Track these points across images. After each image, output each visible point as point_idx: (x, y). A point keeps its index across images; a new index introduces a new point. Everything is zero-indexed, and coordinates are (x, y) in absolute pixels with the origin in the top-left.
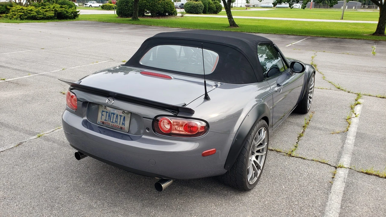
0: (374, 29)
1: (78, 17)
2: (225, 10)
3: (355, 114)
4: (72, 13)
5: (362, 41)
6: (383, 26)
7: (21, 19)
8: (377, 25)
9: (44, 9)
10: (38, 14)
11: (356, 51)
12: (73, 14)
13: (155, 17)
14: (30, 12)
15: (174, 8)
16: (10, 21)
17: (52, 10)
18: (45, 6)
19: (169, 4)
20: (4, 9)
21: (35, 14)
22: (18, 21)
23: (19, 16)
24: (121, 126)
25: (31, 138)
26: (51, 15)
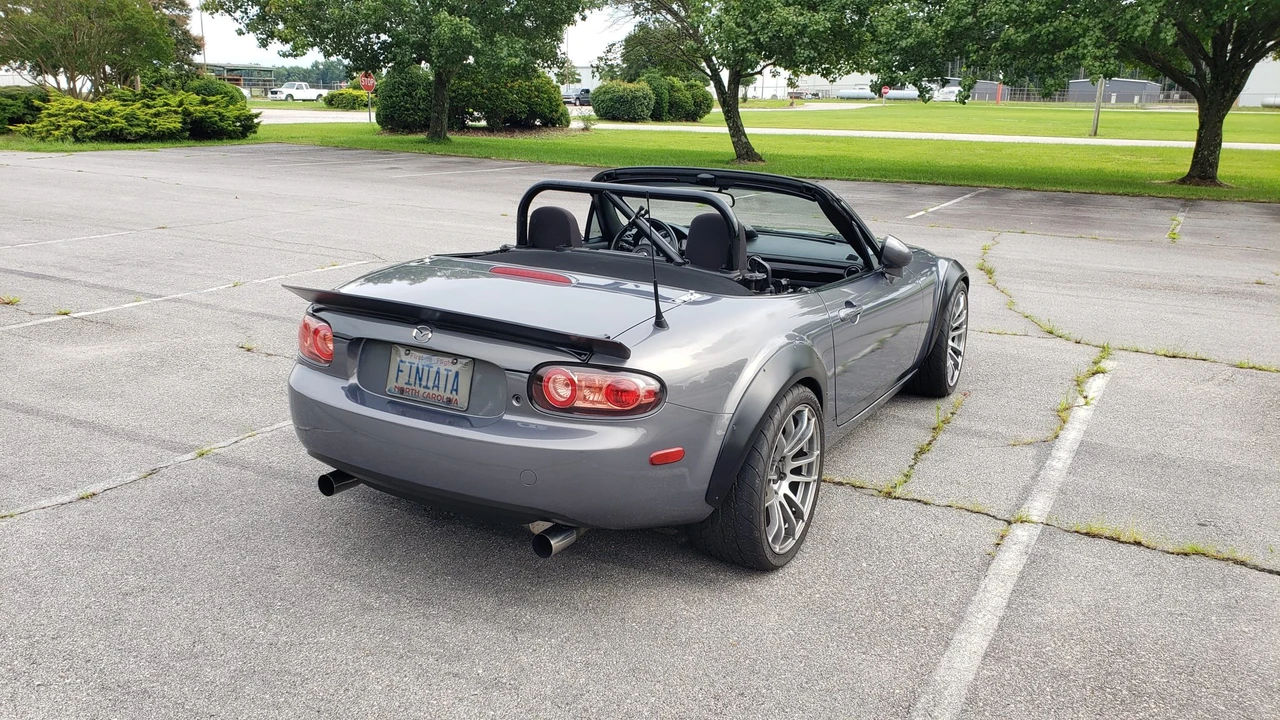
0: (1184, 167)
1: (255, 132)
2: (721, 110)
3: (1086, 397)
4: (238, 118)
5: (1145, 202)
6: (1211, 155)
7: (78, 140)
8: (1193, 150)
9: (149, 107)
10: (130, 125)
11: (1121, 230)
12: (240, 121)
13: (500, 130)
14: (105, 117)
15: (559, 105)
16: (42, 145)
17: (176, 112)
18: (154, 99)
19: (545, 92)
20: (18, 108)
21: (122, 123)
22: (67, 145)
23: (71, 129)
24: (448, 395)
25: (180, 459)
26: (171, 126)
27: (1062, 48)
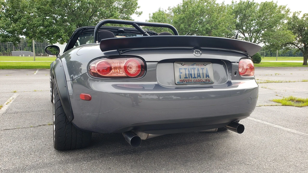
24: (205, 79)
27: (55, 33)
